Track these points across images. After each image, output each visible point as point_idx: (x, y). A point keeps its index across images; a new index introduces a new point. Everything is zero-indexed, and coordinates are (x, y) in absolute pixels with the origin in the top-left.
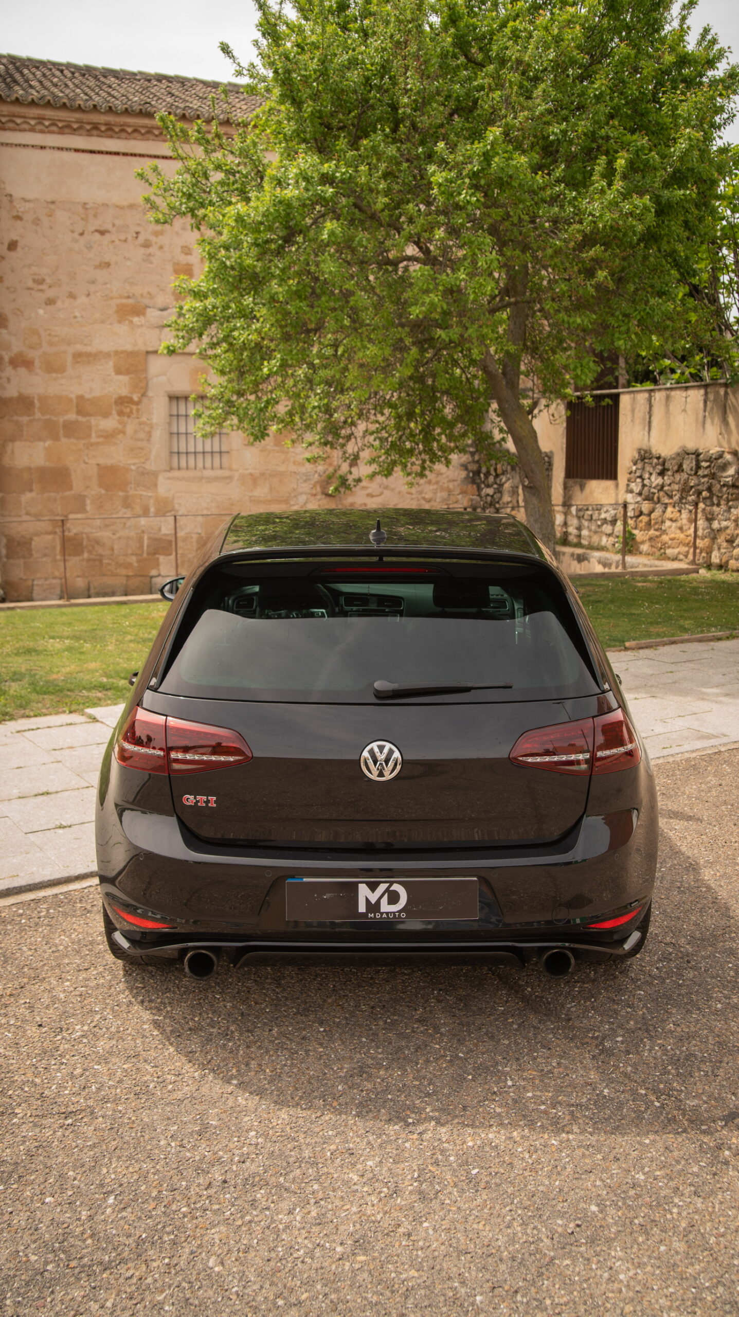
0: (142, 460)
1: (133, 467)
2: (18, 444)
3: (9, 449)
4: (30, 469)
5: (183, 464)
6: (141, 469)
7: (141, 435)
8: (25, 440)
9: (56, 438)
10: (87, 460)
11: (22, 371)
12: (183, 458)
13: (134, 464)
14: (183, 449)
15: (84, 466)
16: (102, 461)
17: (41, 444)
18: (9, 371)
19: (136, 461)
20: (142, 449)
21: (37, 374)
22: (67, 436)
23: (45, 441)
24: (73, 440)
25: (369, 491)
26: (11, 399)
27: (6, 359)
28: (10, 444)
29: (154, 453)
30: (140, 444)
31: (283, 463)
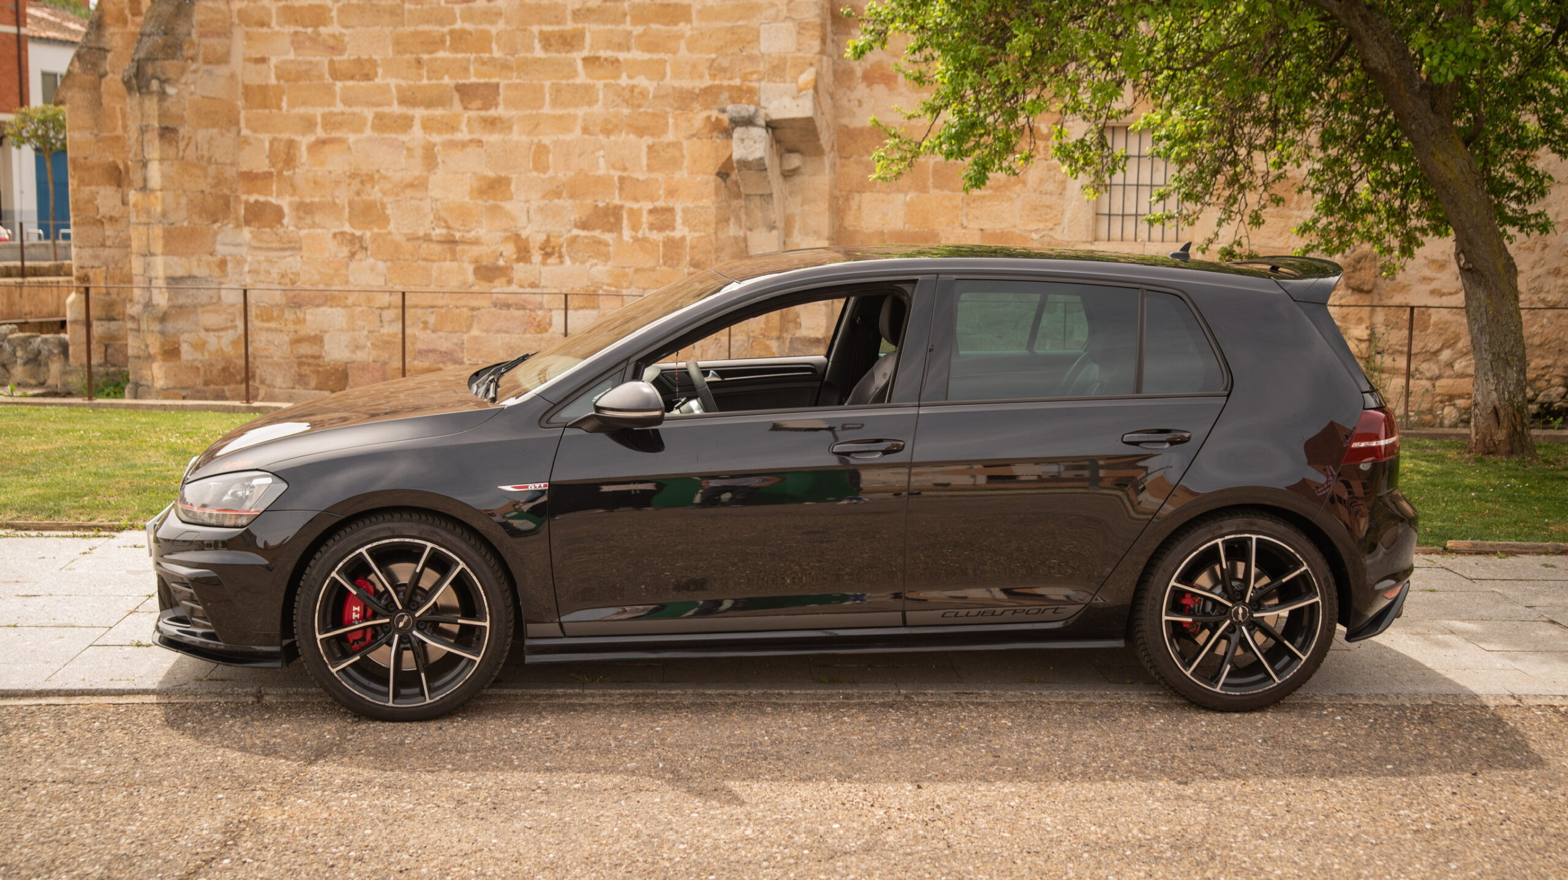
0: (1051, 226)
1: (1034, 236)
2: (867, 196)
3: (854, 204)
4: (882, 233)
5: (1116, 231)
6: (1047, 239)
7: (1050, 187)
8: (878, 192)
9: (923, 189)
10: (965, 223)
11: (880, 89)
12: (1117, 224)
13: (1037, 231)
14: (1117, 209)
15: (960, 231)
16: (988, 226)
17: (901, 196)
18: (861, 90)
19: (1041, 226)
20: (1049, 207)
21: (901, 94)
22: (939, 186)
23: (906, 193)
24: (946, 192)
25: (1434, 285)
26: (861, 131)
27: (859, 72)
28: (857, 196)
29: (1068, 214)
30: (1047, 200)
31: (1280, 235)
